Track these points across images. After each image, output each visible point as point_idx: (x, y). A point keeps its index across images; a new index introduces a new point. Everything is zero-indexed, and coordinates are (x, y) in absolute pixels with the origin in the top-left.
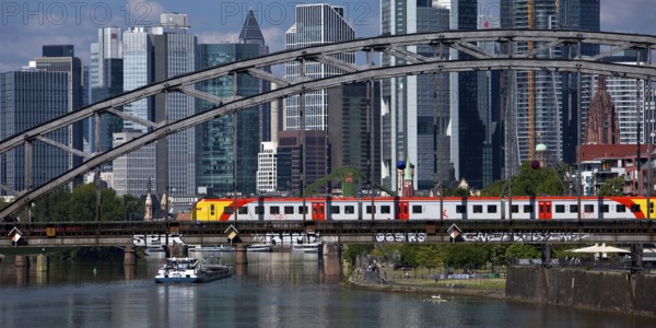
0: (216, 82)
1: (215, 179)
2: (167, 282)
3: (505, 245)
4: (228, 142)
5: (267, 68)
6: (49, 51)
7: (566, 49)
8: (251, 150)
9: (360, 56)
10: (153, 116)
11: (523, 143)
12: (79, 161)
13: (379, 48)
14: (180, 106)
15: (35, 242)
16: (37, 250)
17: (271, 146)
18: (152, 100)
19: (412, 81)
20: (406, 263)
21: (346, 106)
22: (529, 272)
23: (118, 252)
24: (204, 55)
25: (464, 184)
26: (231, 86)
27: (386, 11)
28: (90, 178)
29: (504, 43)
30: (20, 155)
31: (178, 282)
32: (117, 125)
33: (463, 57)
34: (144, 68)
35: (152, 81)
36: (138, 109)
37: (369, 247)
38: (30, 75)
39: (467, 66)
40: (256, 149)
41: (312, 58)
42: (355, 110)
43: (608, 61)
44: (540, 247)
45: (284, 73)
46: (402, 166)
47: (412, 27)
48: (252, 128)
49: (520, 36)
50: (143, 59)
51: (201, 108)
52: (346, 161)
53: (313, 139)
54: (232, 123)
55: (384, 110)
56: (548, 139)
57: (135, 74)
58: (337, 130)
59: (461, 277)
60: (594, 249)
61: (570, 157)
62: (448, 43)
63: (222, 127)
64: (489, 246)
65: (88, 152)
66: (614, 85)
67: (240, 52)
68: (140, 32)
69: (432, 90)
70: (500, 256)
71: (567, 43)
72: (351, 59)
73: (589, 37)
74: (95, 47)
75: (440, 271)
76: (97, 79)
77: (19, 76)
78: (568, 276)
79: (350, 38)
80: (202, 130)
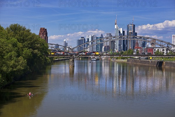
0: (98, 41)
1: (98, 50)
2: (93, 60)
3: (127, 57)
4: (99, 47)
5: (103, 39)
6: (82, 38)
7: (133, 38)
8: (101, 48)
9: (113, 38)
10: (92, 44)
11: (129, 47)
12: (84, 48)
13: (114, 37)
14: (95, 43)
15: (80, 56)
16: (80, 57)
17: (104, 47)
18: (92, 42)
19: (118, 41)
20: (117, 59)
21: (111, 43)
22: (129, 60)
23: (88, 57)
24: (97, 38)
25: (123, 51)
26: (100, 41)
27: (115, 34)
28: (85, 50)
29: (127, 37)
30: (79, 48)
31: (94, 60)
32: (88, 45)
33: (123, 38)
34: (91, 39)
35: (92, 40)
36: (90, 43)
37: (113, 57)
38: (80, 40)
39: (123, 39)
40: (102, 47)
41: (108, 38)
42: (112, 43)
43: (137, 39)
44: (130, 57)
45: (105, 40)
46: (117, 49)
47: (118, 35)
48: (102, 45)
49: (129, 36)
50: (91, 38)
51: (97, 43)
52: (111, 48)
53: (108, 46)
54: (100, 45)
55: (115, 43)
56: (132, 46)
57: (90, 40)
58: (110, 45)
59: (122, 60)
60: (136, 57)
61: (134, 49)
62: (121, 37)
63: (99, 45)
64: (125, 57)
65: (85, 48)
66: (138, 41)
67: (101, 38)
68: (91, 36)
69: (120, 41)
70: (127, 58)
71: (134, 37)
72: (112, 38)
73: (136, 36)
74: (86, 37)
75: (120, 59)
76: (86, 40)
77: (79, 40)
78: (133, 60)
79: (112, 36)
80: (97, 45)
